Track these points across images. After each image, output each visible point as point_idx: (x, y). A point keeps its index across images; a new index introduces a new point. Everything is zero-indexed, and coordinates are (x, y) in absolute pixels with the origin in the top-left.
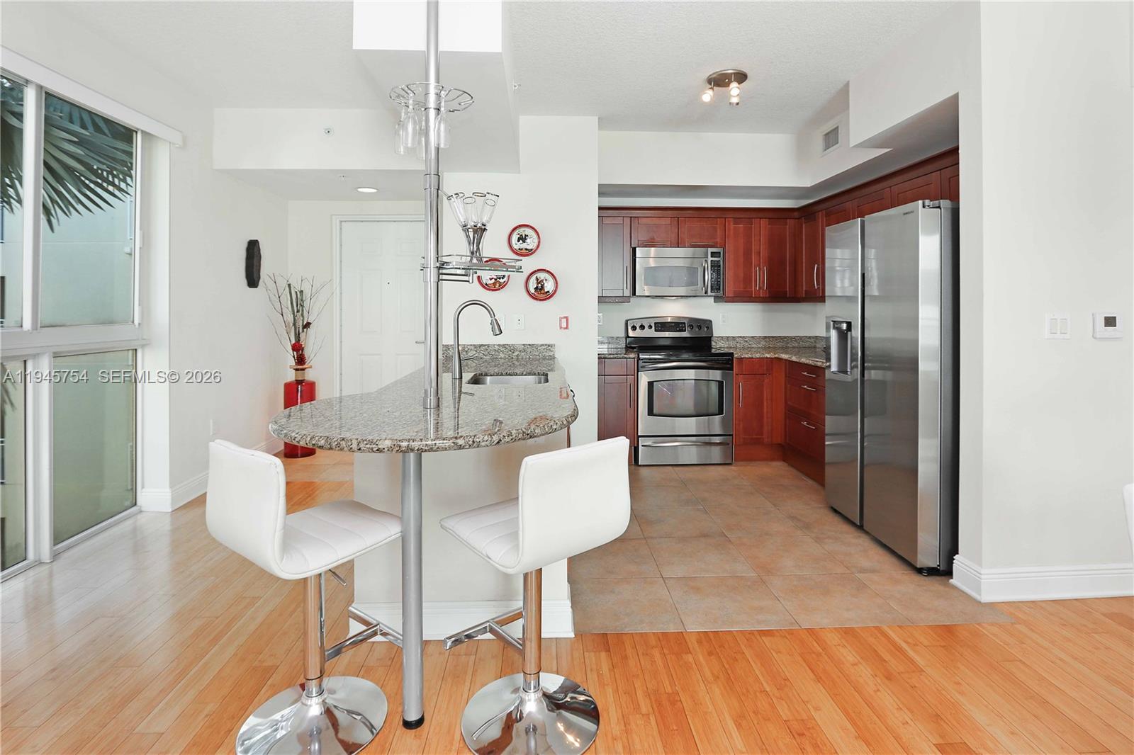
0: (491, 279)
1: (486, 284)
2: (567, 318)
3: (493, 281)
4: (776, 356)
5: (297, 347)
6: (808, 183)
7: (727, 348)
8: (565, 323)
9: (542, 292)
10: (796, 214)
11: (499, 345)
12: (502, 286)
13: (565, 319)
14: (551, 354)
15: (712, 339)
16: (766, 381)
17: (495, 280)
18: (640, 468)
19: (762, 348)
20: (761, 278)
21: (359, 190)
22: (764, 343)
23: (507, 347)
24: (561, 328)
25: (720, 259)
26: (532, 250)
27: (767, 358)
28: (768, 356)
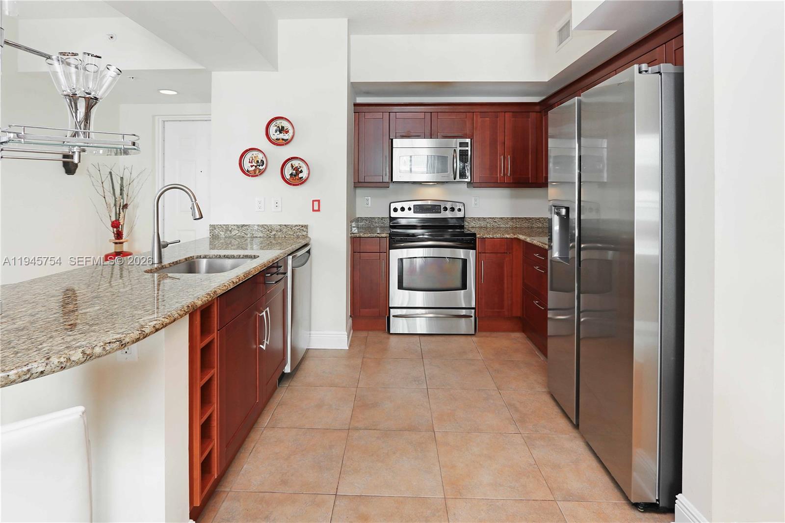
0: (252, 166)
1: (248, 171)
2: (319, 201)
3: (254, 168)
4: (516, 236)
5: (116, 224)
6: (546, 78)
7: (479, 227)
8: (317, 206)
9: (297, 177)
10: (538, 108)
11: (258, 225)
12: (262, 172)
13: (317, 202)
14: (304, 233)
15: (466, 219)
16: (506, 259)
17: (256, 167)
18: (393, 337)
19: (510, 228)
20: (505, 165)
21: (162, 92)
22: (511, 223)
23: (266, 227)
24: (314, 210)
25: (469, 149)
26: (287, 140)
27: (507, 238)
28: (508, 236)
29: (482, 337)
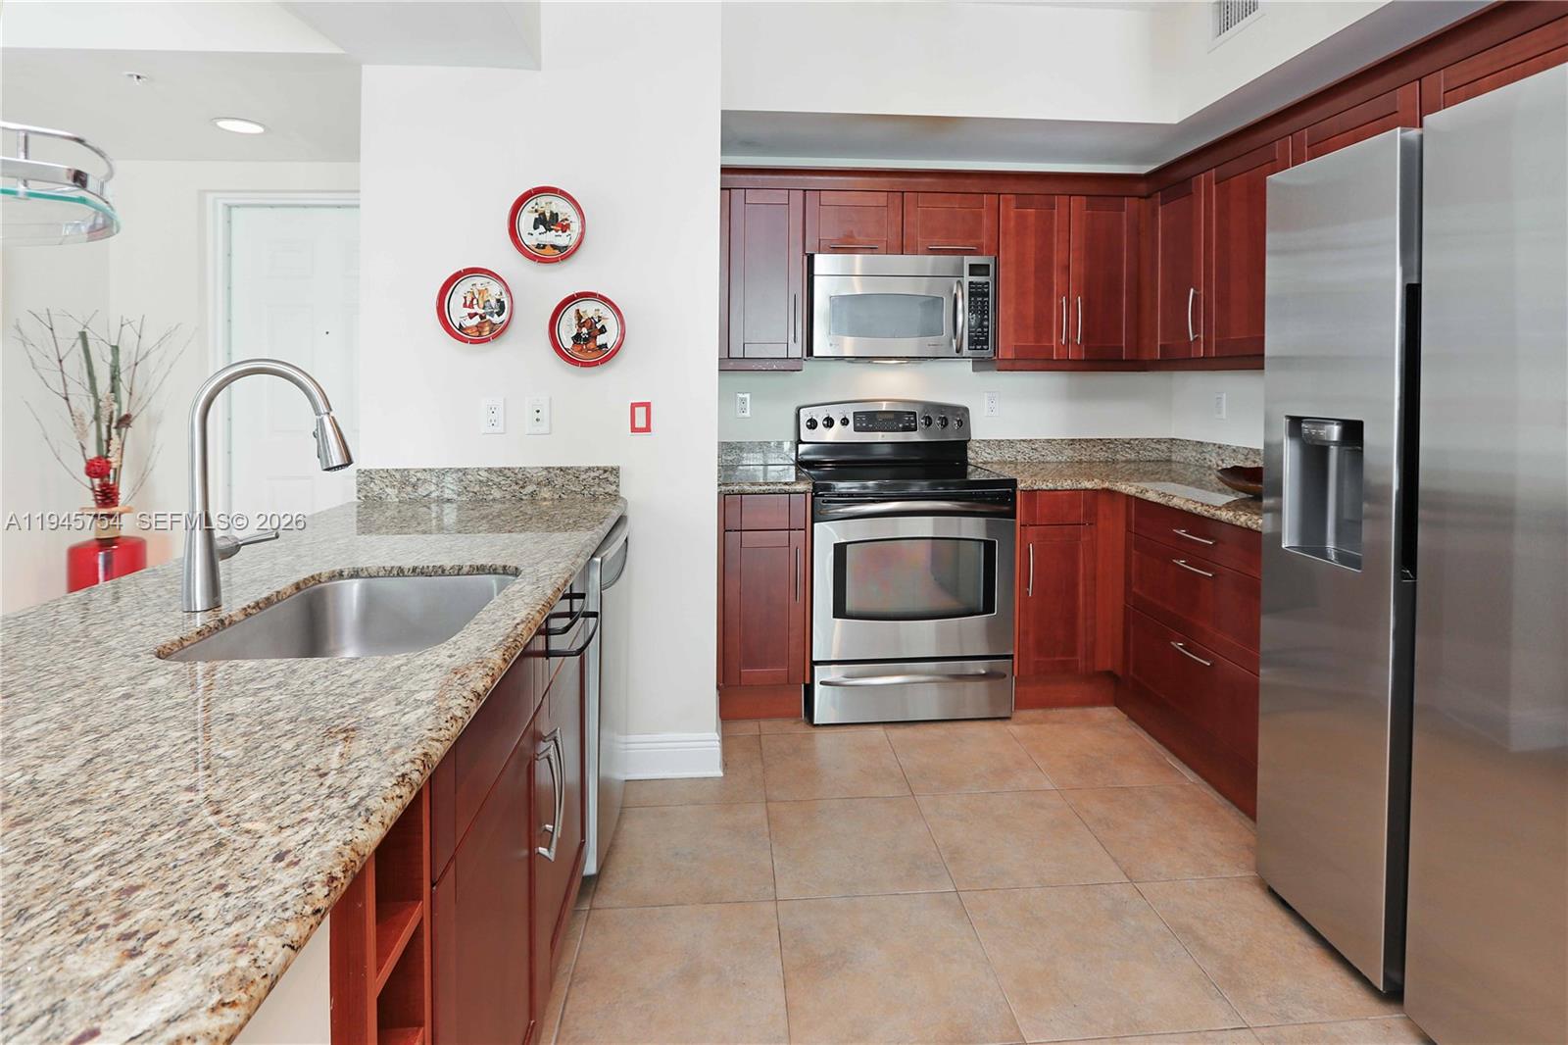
0: (471, 316)
1: (461, 328)
2: (647, 405)
3: (477, 320)
4: (1106, 485)
5: (98, 468)
6: (1173, 113)
7: (999, 463)
8: (642, 419)
9: (591, 345)
10: (1142, 188)
11: (489, 470)
12: (498, 332)
13: (644, 409)
14: (611, 489)
15: (969, 445)
16: (1082, 539)
17: (482, 317)
18: (819, 733)
19: (1066, 462)
20: (1069, 321)
21: (222, 124)
22: (1070, 453)
23: (509, 474)
24: (634, 429)
25: (990, 279)
26: (566, 247)
27: (1086, 490)
28: (1089, 485)
29: (1027, 723)
